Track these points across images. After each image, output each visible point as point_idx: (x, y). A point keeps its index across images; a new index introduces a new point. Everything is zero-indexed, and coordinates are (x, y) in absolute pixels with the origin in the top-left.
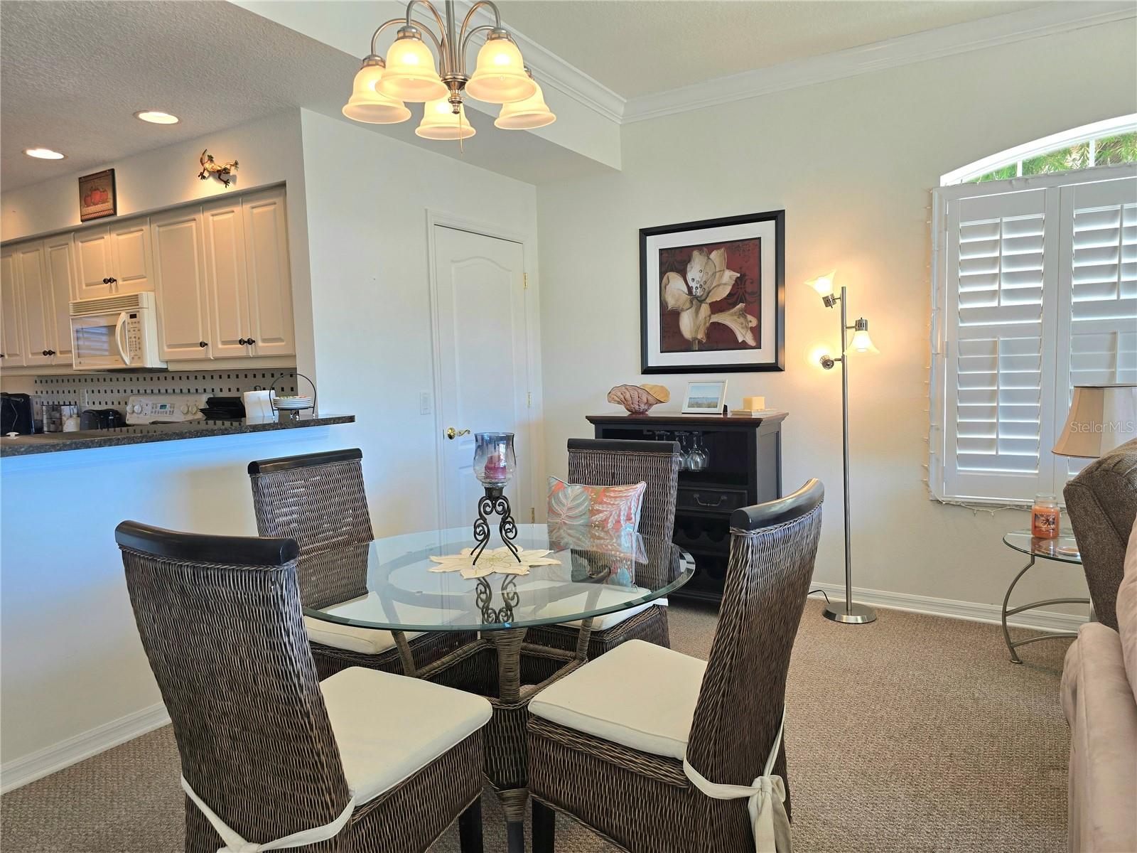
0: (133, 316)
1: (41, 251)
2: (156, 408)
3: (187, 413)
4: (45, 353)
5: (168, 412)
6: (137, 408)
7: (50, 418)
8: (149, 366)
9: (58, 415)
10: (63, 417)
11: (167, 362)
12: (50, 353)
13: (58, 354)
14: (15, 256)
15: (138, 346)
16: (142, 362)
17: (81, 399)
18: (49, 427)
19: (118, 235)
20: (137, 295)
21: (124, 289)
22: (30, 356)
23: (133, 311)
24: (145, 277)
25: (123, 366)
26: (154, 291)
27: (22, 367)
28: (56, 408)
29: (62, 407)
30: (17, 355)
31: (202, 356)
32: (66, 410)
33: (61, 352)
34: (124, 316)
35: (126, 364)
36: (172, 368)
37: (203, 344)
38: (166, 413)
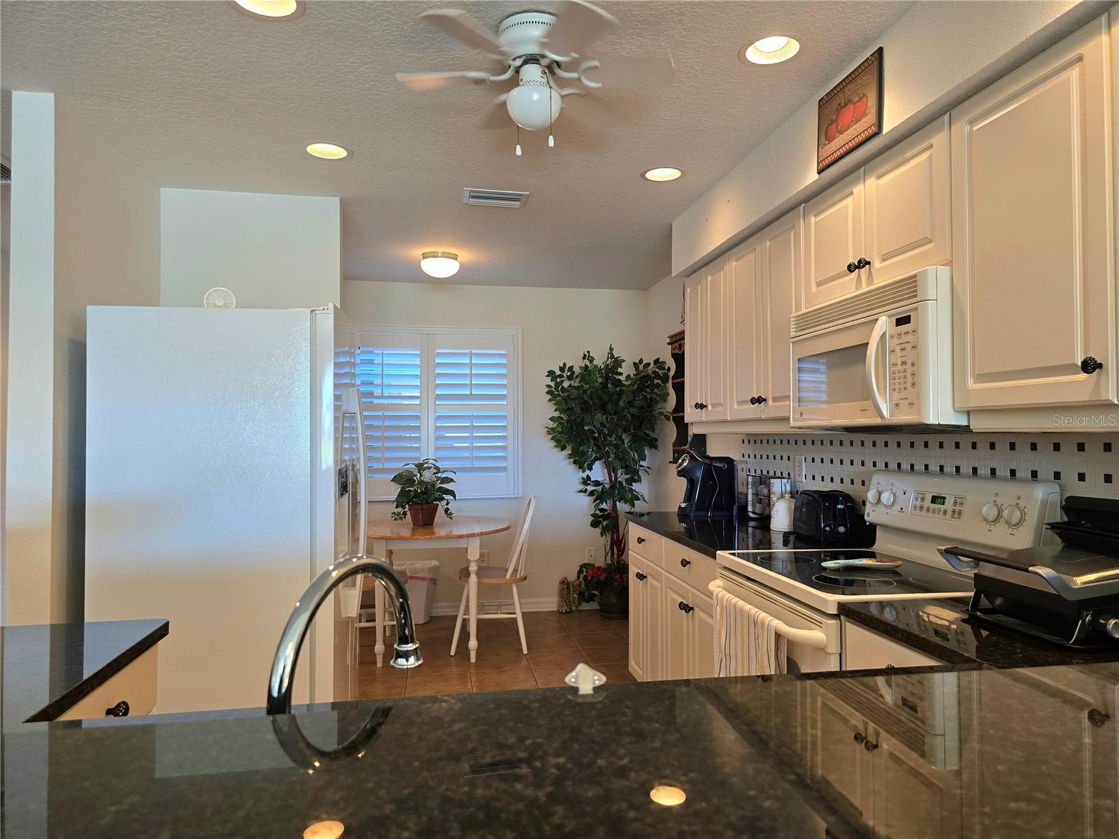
0: (903, 321)
1: (758, 249)
2: (923, 499)
3: (996, 521)
4: (753, 401)
5: (949, 512)
6: (886, 497)
7: (756, 494)
8: (932, 420)
9: (765, 491)
10: (772, 496)
11: (968, 413)
12: (760, 400)
13: (770, 402)
14: (727, 267)
15: (909, 380)
16: (919, 412)
17: (797, 469)
18: (754, 505)
19: (879, 177)
20: (915, 276)
21: (884, 274)
22: (736, 406)
23: (901, 311)
24: (931, 241)
25: (877, 421)
26: (950, 263)
27: (726, 422)
28: (764, 480)
29: (772, 481)
30: (721, 404)
31: (1083, 396)
32: (777, 486)
33: (775, 399)
34: (883, 324)
35: (882, 416)
36: (978, 425)
37: (1090, 366)
38: (945, 512)
